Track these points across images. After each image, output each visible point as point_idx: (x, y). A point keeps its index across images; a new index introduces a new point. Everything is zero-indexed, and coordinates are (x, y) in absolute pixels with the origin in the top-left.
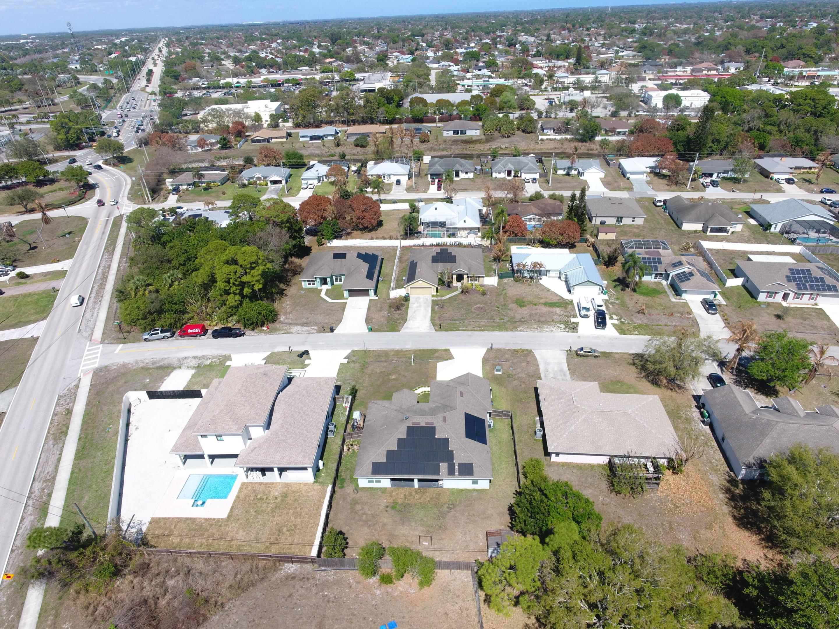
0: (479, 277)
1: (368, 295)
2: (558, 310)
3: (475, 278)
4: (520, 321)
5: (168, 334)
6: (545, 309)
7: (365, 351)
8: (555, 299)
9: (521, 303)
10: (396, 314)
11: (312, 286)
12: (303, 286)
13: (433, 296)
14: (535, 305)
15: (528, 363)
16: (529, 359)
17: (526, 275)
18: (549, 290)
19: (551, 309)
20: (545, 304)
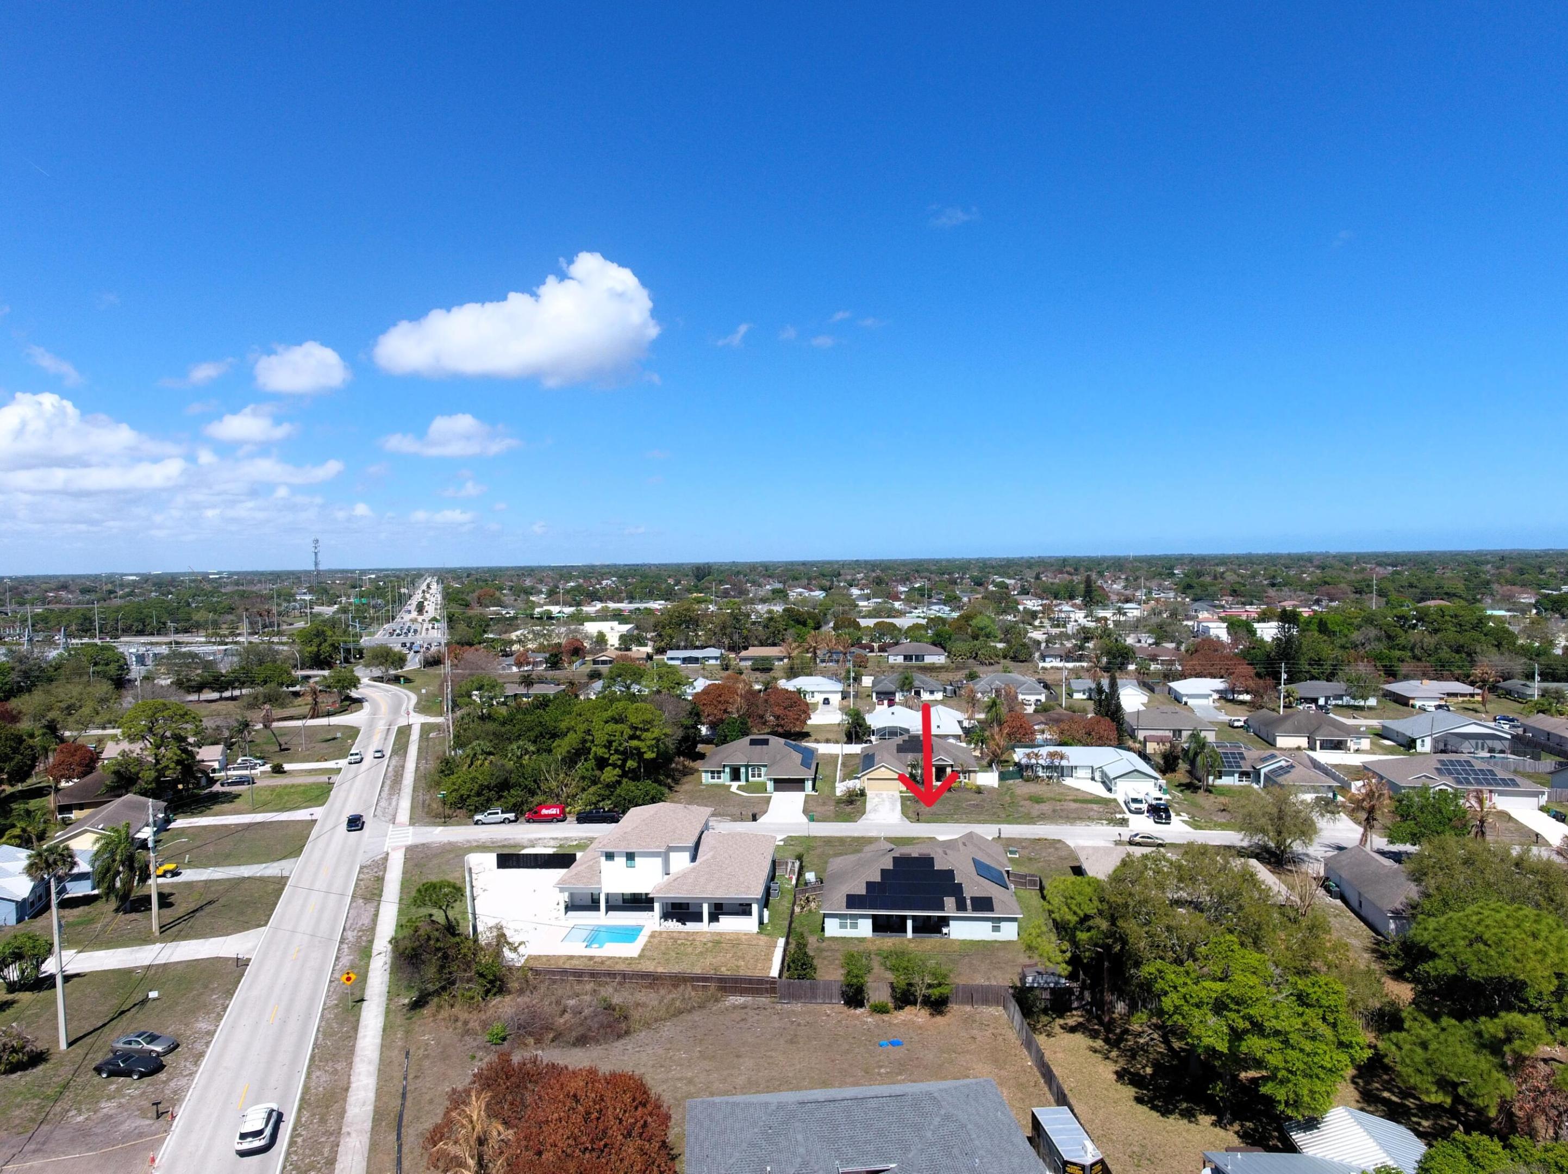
0: (970, 772)
1: (803, 790)
2: (1095, 807)
3: (966, 772)
4: (1039, 816)
5: (511, 816)
6: (1074, 805)
7: (808, 837)
8: (1089, 797)
9: (1038, 800)
10: (849, 809)
11: (716, 781)
12: (703, 781)
13: (901, 792)
14: (1060, 801)
15: (1057, 849)
16: (1057, 846)
17: (1040, 774)
18: (1078, 790)
19: (1085, 806)
20: (1075, 801)
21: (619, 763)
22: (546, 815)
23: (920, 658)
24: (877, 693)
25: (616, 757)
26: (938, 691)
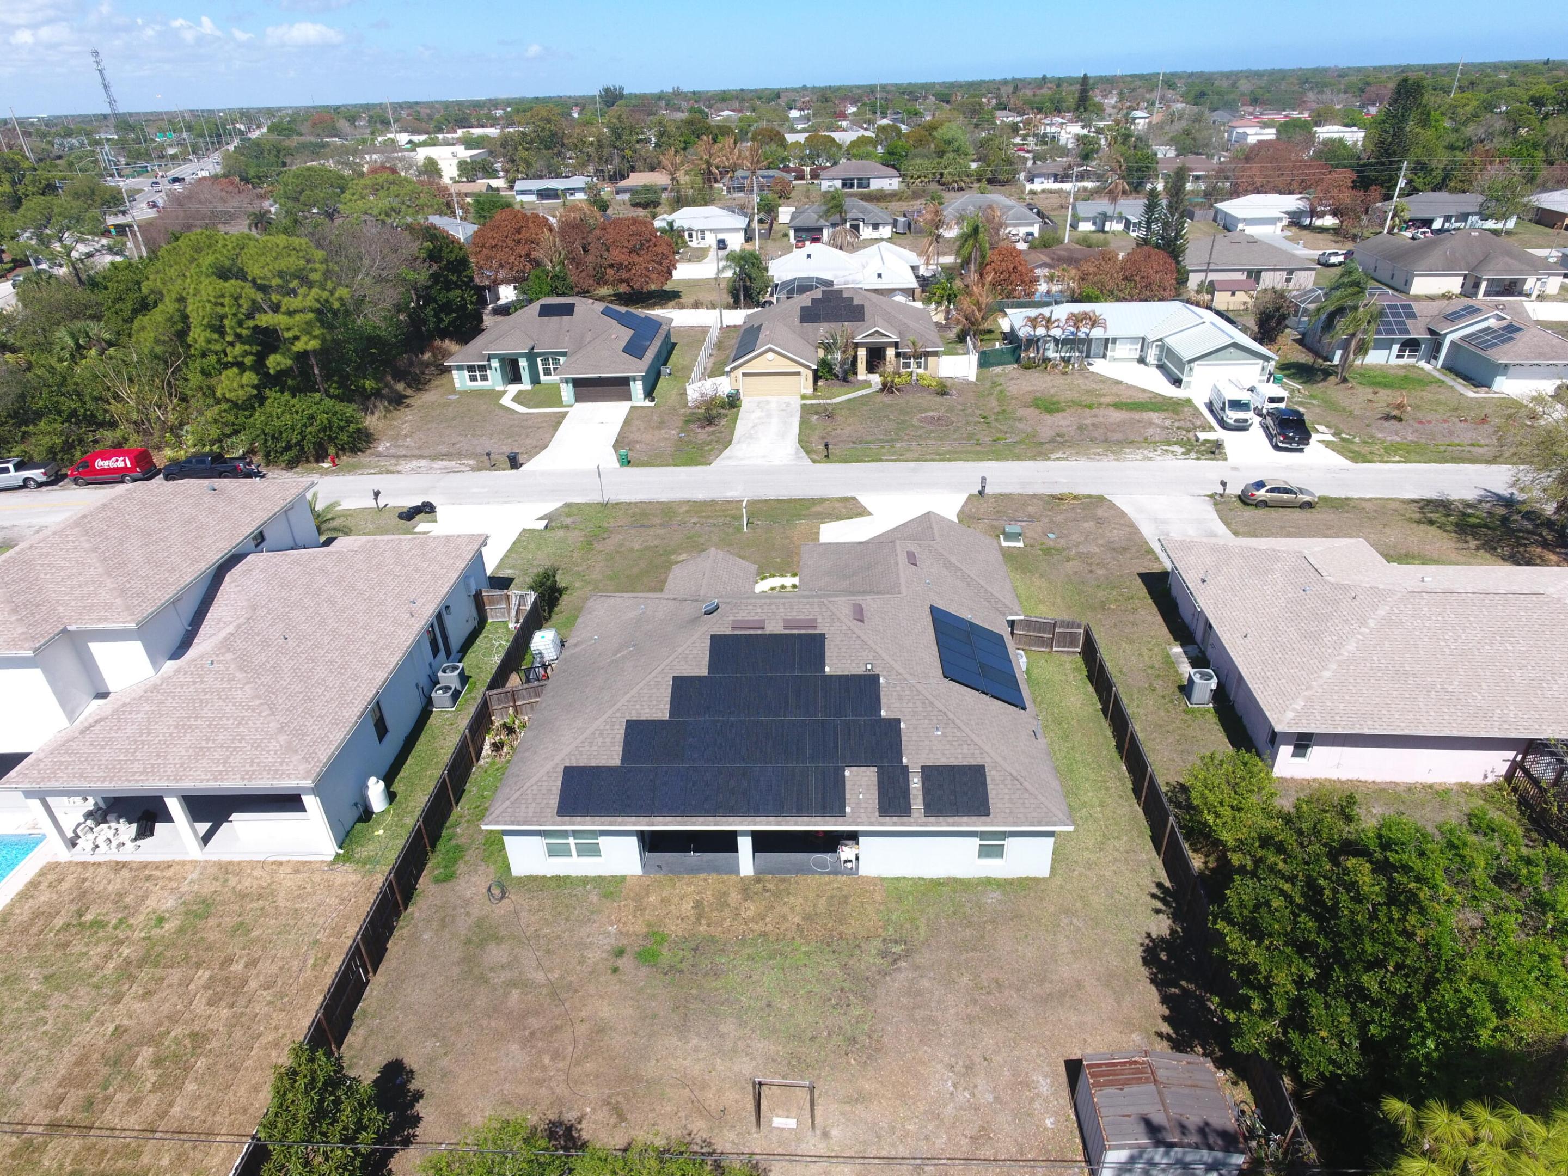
0: (927, 354)
1: (628, 397)
2: (1155, 417)
3: (921, 356)
4: (1052, 441)
5: (37, 474)
6: (1117, 416)
7: (605, 506)
8: (1141, 398)
9: (1049, 406)
10: (703, 434)
11: (479, 384)
12: (457, 385)
13: (804, 397)
14: (1090, 407)
15: (1099, 522)
16: (1100, 512)
17: (1051, 354)
18: (1119, 383)
19: (1137, 416)
20: (1117, 406)
21: (249, 360)
22: (104, 471)
23: (864, 183)
24: (796, 230)
25: (239, 348)
26: (886, 224)
